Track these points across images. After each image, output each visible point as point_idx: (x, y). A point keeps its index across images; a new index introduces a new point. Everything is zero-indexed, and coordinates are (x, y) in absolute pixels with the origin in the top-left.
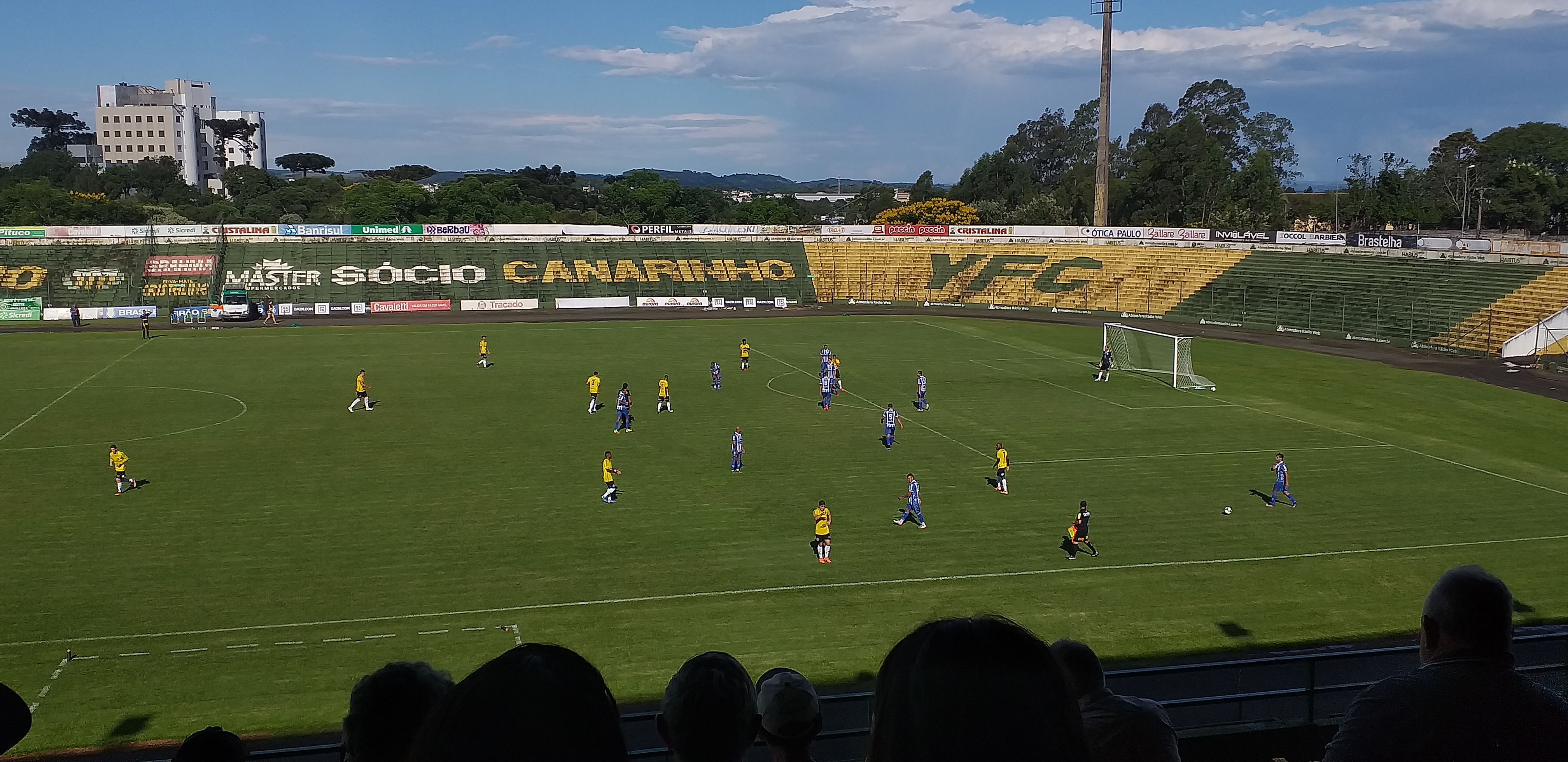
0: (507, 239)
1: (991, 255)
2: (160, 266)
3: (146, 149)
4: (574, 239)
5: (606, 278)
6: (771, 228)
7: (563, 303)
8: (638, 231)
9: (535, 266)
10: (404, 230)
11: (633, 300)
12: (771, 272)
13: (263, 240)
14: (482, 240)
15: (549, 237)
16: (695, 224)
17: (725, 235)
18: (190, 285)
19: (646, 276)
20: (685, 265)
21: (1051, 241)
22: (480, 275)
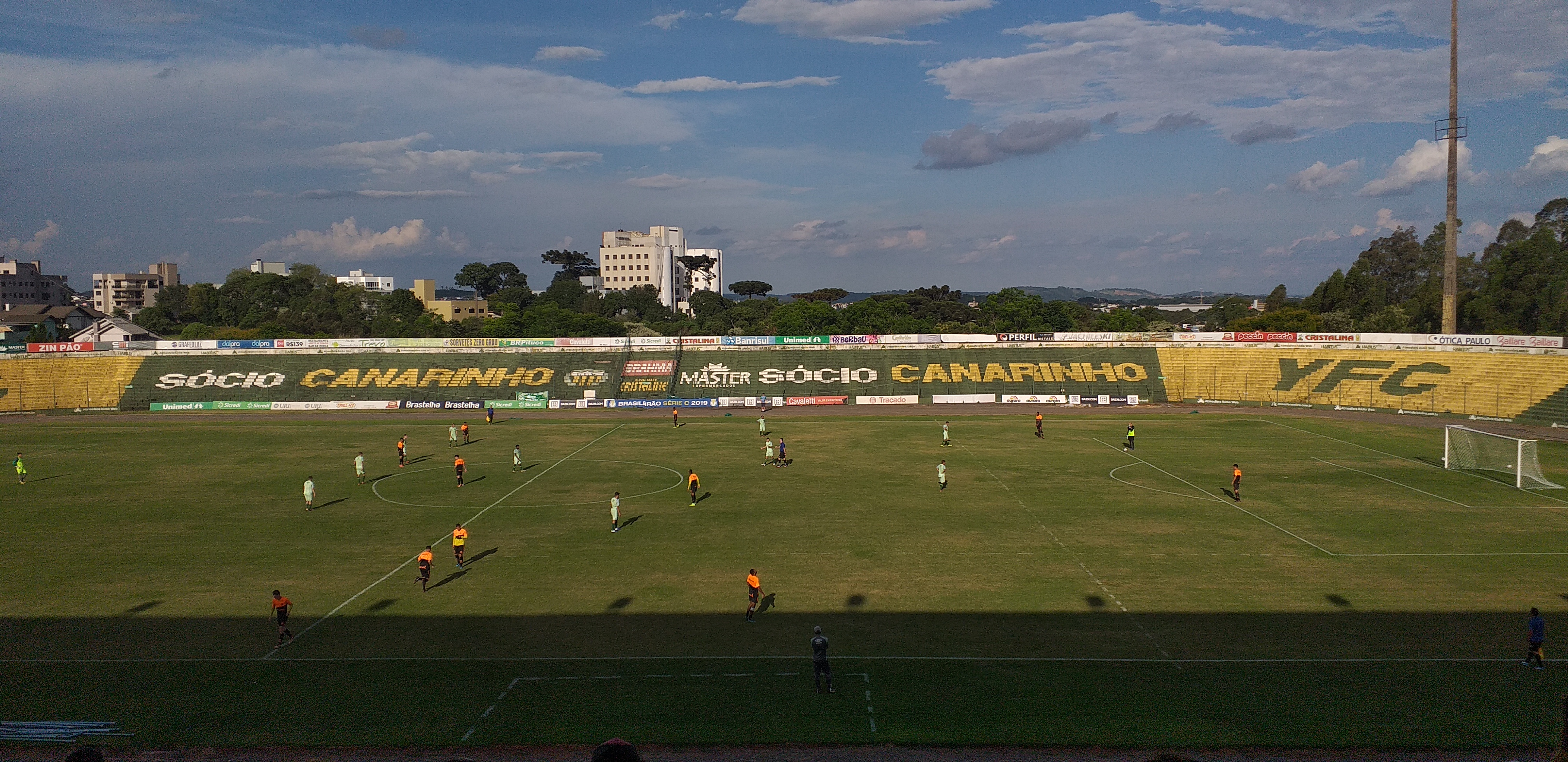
0: (896, 346)
1: (1338, 360)
2: (634, 368)
3: (635, 279)
4: (950, 346)
5: (975, 377)
6: (1125, 335)
7: (938, 399)
8: (1005, 339)
9: (917, 369)
10: (815, 340)
11: (998, 398)
12: (1125, 373)
13: (710, 348)
14: (875, 347)
15: (930, 345)
16: (1057, 332)
17: (1083, 341)
18: (655, 383)
19: (1011, 377)
20: (1046, 367)
21: (1399, 347)
22: (873, 375)
